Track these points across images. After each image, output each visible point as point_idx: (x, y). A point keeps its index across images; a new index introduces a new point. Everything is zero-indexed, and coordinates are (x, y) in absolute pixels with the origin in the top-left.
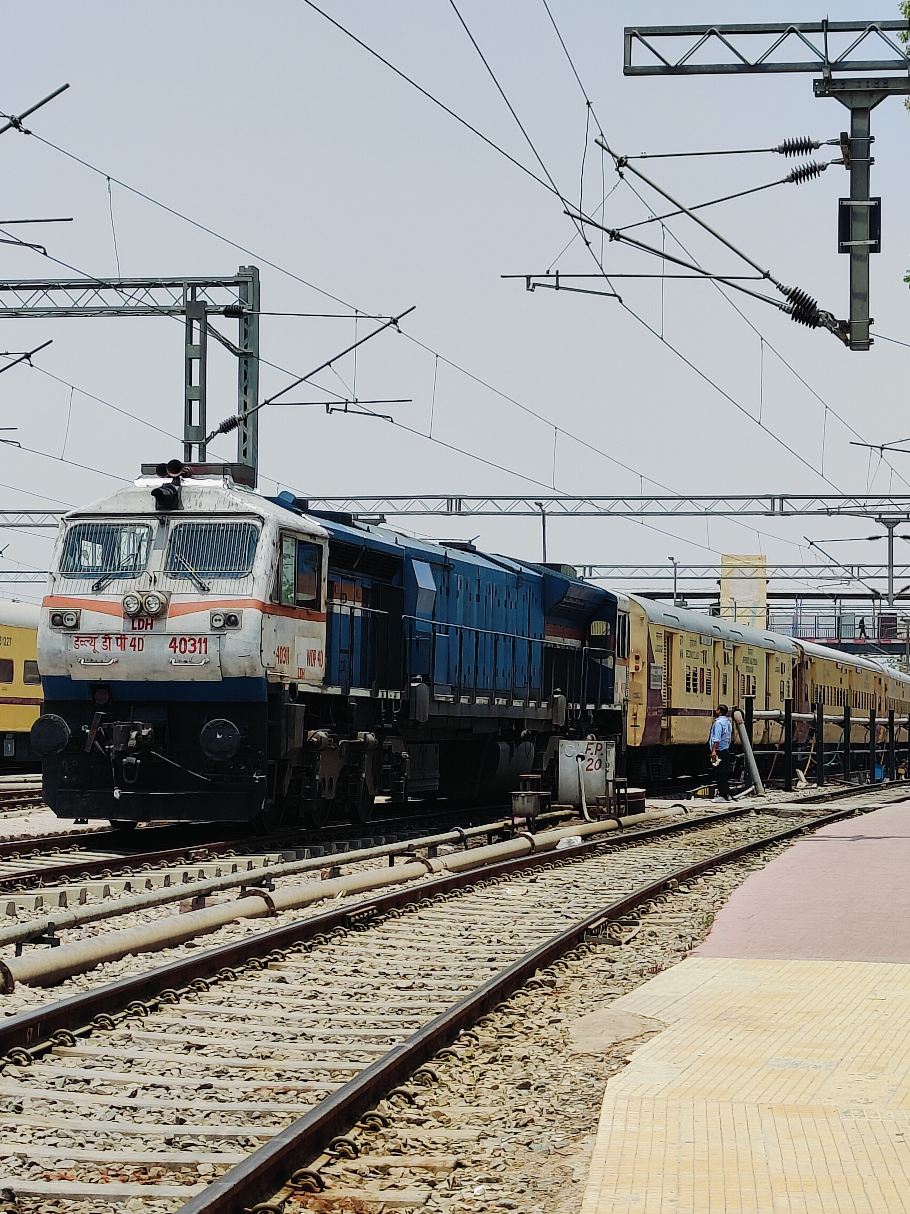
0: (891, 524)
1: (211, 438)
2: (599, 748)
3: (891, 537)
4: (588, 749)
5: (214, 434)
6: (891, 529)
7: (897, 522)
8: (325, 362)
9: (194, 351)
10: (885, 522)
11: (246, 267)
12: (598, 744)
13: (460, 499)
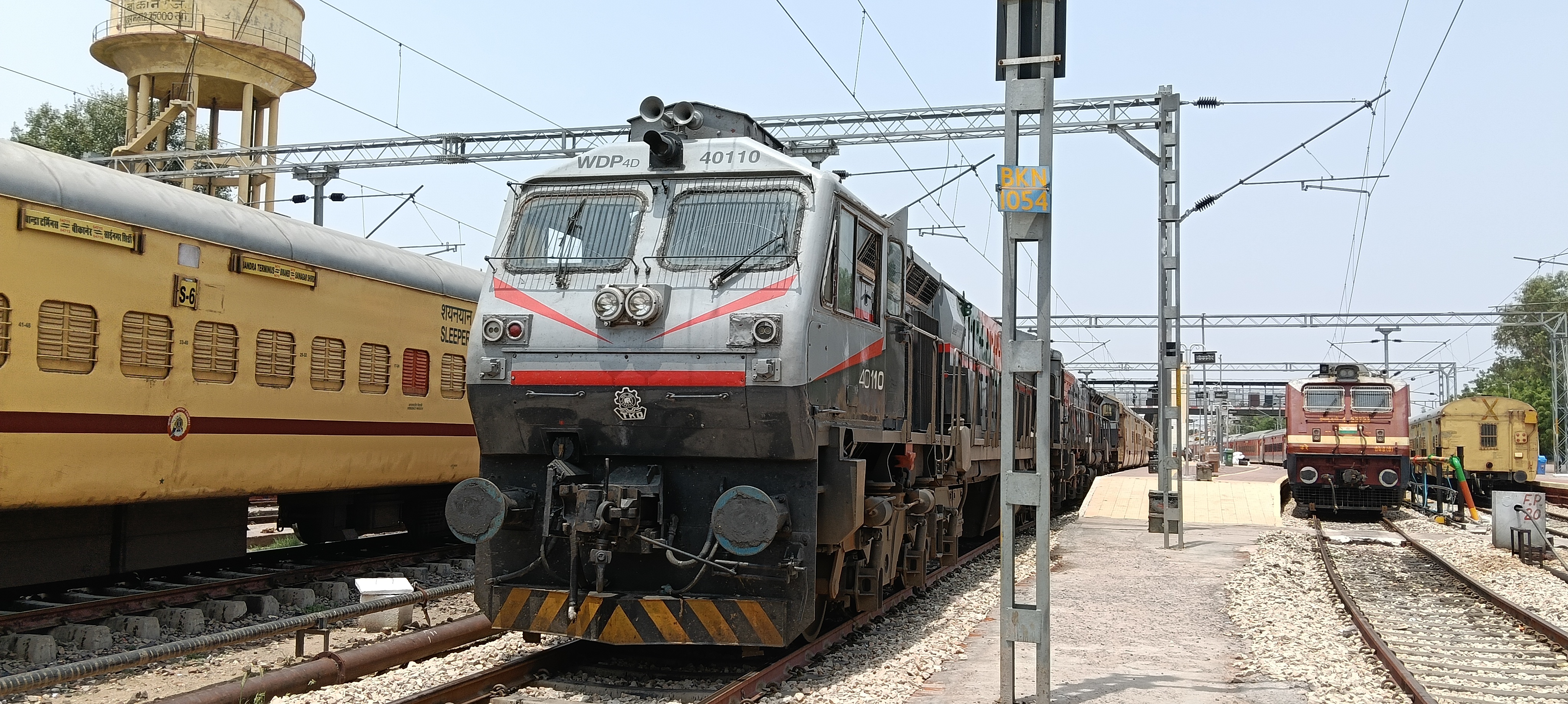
0: (1386, 332)
1: (1183, 217)
2: (1537, 499)
3: (1386, 340)
4: (1526, 500)
5: (1189, 212)
6: (1386, 336)
7: (1390, 331)
8: (1300, 144)
9: (1169, 139)
10: (1382, 331)
11: (1166, 86)
12: (1536, 495)
13: (1096, 318)
